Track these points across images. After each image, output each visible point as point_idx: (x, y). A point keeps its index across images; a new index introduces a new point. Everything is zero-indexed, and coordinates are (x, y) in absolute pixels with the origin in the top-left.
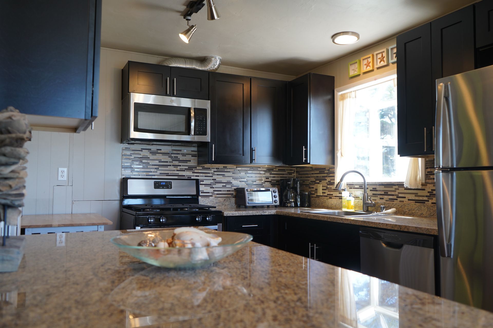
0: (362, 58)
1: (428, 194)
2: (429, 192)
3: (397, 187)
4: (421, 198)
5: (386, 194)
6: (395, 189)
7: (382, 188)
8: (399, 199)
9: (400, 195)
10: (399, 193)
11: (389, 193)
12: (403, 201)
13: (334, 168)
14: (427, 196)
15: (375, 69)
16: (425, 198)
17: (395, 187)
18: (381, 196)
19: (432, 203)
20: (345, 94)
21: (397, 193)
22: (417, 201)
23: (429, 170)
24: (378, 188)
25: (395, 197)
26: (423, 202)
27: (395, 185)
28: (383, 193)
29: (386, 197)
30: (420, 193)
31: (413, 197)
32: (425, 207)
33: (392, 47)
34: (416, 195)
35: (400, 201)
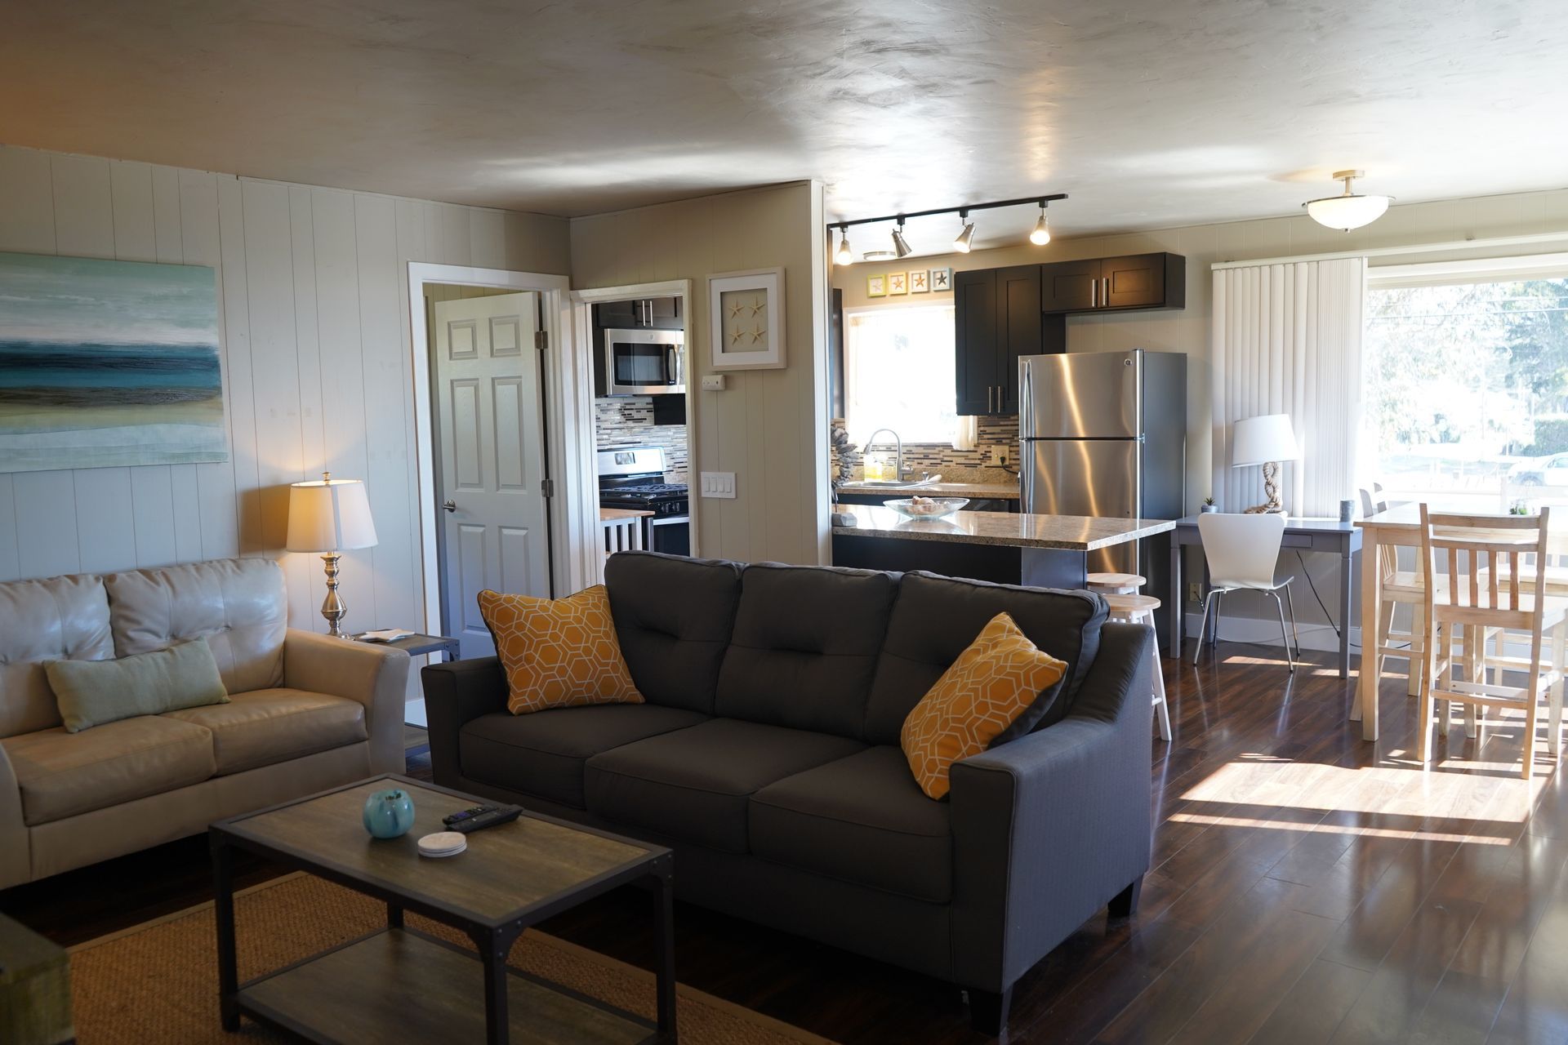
0: (890, 275)
1: (981, 457)
2: (982, 454)
3: (941, 449)
4: (973, 462)
5: (926, 457)
6: (940, 451)
7: (921, 450)
8: (944, 464)
9: (945, 459)
10: (944, 456)
11: (931, 456)
12: (949, 466)
13: (844, 422)
14: (979, 459)
15: (910, 293)
16: (979, 462)
17: (938, 449)
18: (919, 461)
19: (986, 467)
20: (860, 317)
21: (941, 456)
22: (967, 465)
23: (982, 428)
24: (914, 450)
25: (939, 461)
26: (975, 466)
27: (939, 446)
28: (922, 456)
29: (927, 462)
30: (971, 455)
31: (962, 460)
32: (977, 471)
33: (934, 270)
34: (966, 458)
35: (946, 466)
